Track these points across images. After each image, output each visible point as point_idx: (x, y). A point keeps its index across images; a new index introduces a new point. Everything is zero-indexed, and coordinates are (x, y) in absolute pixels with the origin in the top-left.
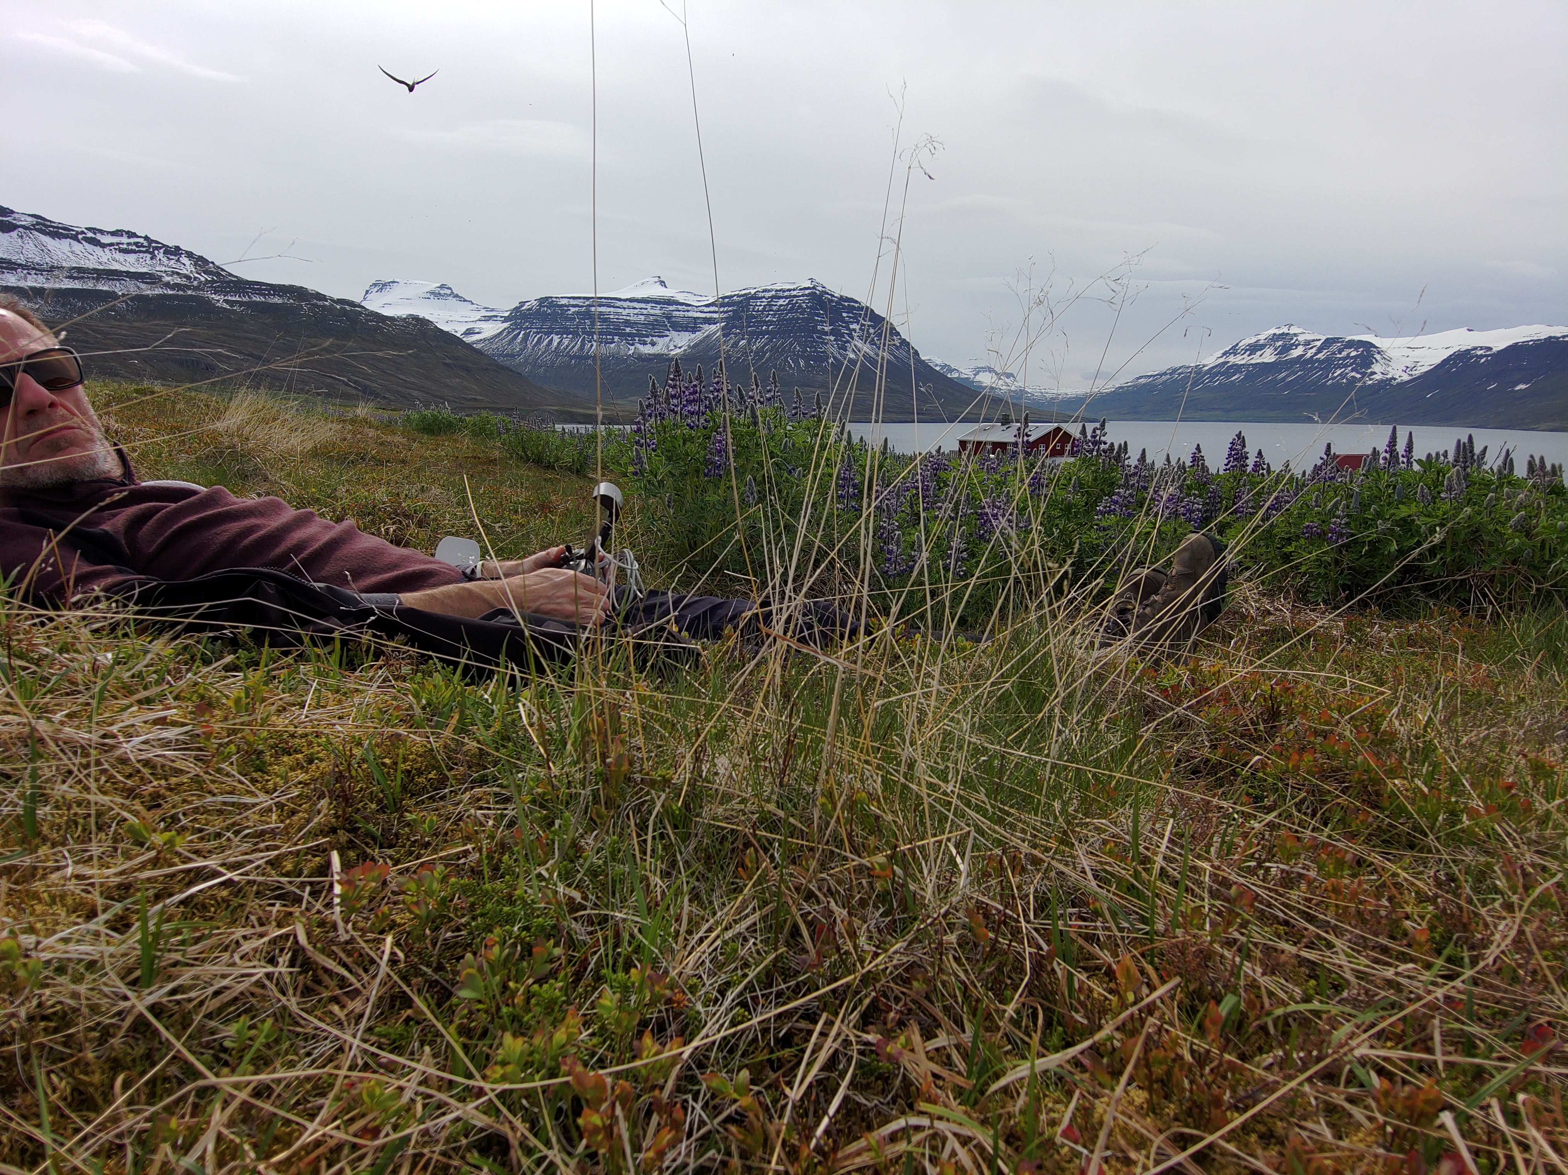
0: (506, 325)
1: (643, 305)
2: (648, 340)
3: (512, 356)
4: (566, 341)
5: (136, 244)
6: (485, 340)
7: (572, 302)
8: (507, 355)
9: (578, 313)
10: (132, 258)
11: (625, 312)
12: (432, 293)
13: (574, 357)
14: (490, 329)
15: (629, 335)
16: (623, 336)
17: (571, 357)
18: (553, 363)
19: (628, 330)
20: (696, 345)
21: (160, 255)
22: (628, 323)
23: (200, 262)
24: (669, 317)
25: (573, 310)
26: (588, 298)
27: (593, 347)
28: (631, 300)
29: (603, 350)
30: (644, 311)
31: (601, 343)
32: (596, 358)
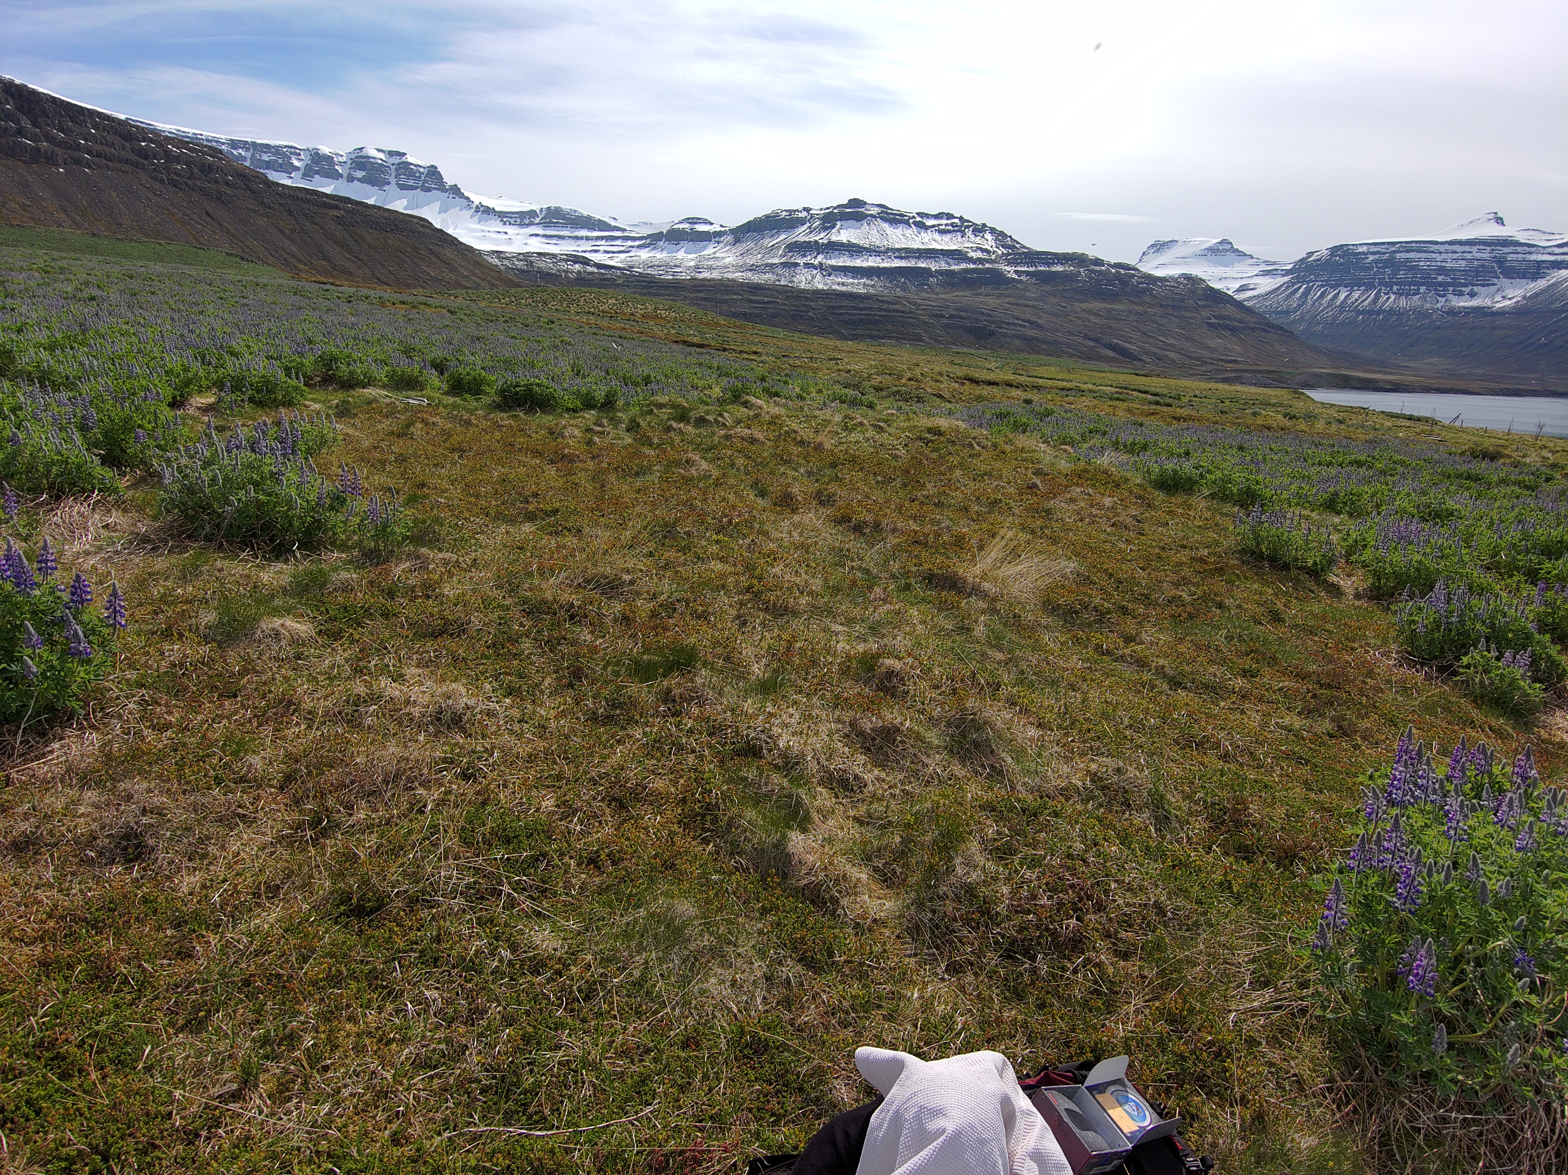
0: (1286, 279)
1: (1467, 248)
2: (1467, 290)
4: (1356, 294)
5: (952, 225)
7: (1373, 249)
9: (1376, 261)
10: (947, 238)
11: (1439, 258)
12: (1210, 249)
13: (1364, 312)
14: (1266, 285)
15: (1440, 284)
16: (1432, 285)
17: (1359, 313)
19: (1440, 279)
20: (1536, 295)
21: (969, 233)
22: (1441, 270)
23: (1000, 236)
24: (1500, 262)
25: (1372, 257)
26: (1394, 244)
27: (1389, 301)
28: (1451, 243)
29: (1403, 302)
30: (1468, 256)
31: (1401, 295)
32: (1391, 312)
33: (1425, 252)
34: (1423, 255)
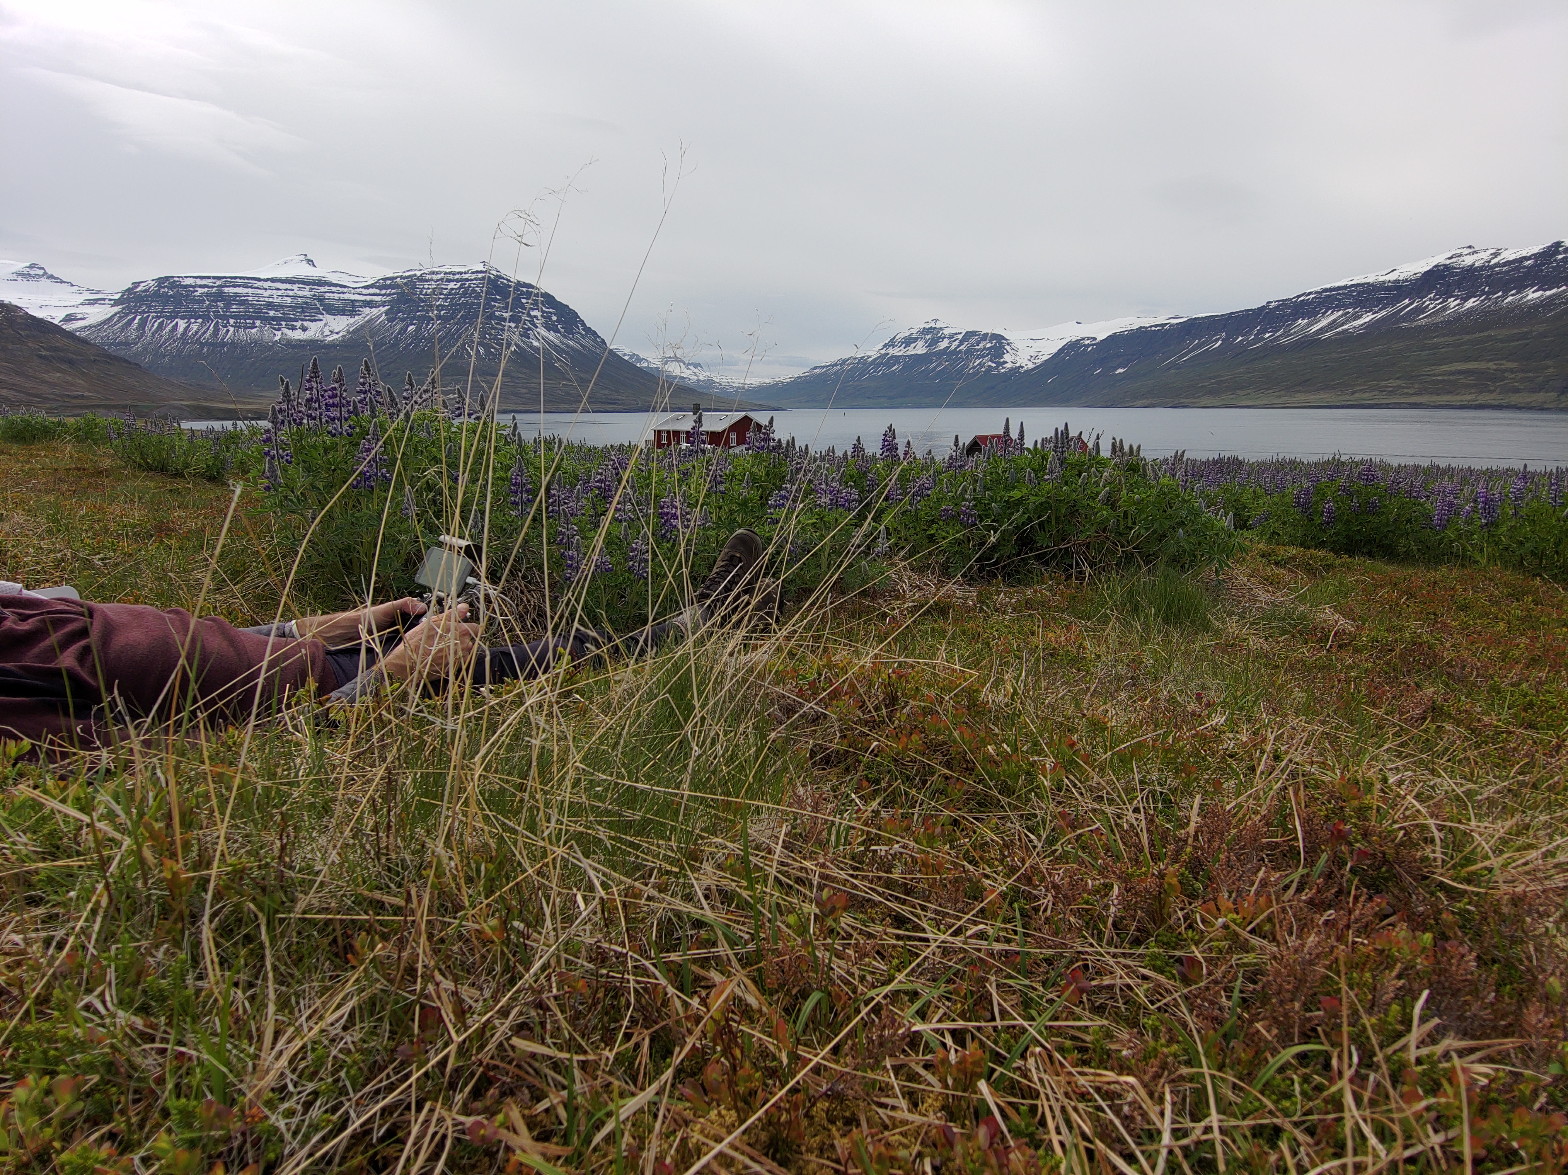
0: (117, 309)
2: (298, 324)
3: (127, 344)
4: (195, 327)
6: (90, 327)
7: (199, 282)
8: (120, 344)
11: (266, 294)
14: (97, 314)
15: (273, 319)
16: (266, 319)
18: (180, 352)
19: (272, 313)
20: (357, 330)
24: (321, 300)
25: (201, 290)
26: (219, 278)
27: (230, 333)
28: (273, 280)
30: (291, 293)
31: (239, 327)
33: (251, 287)
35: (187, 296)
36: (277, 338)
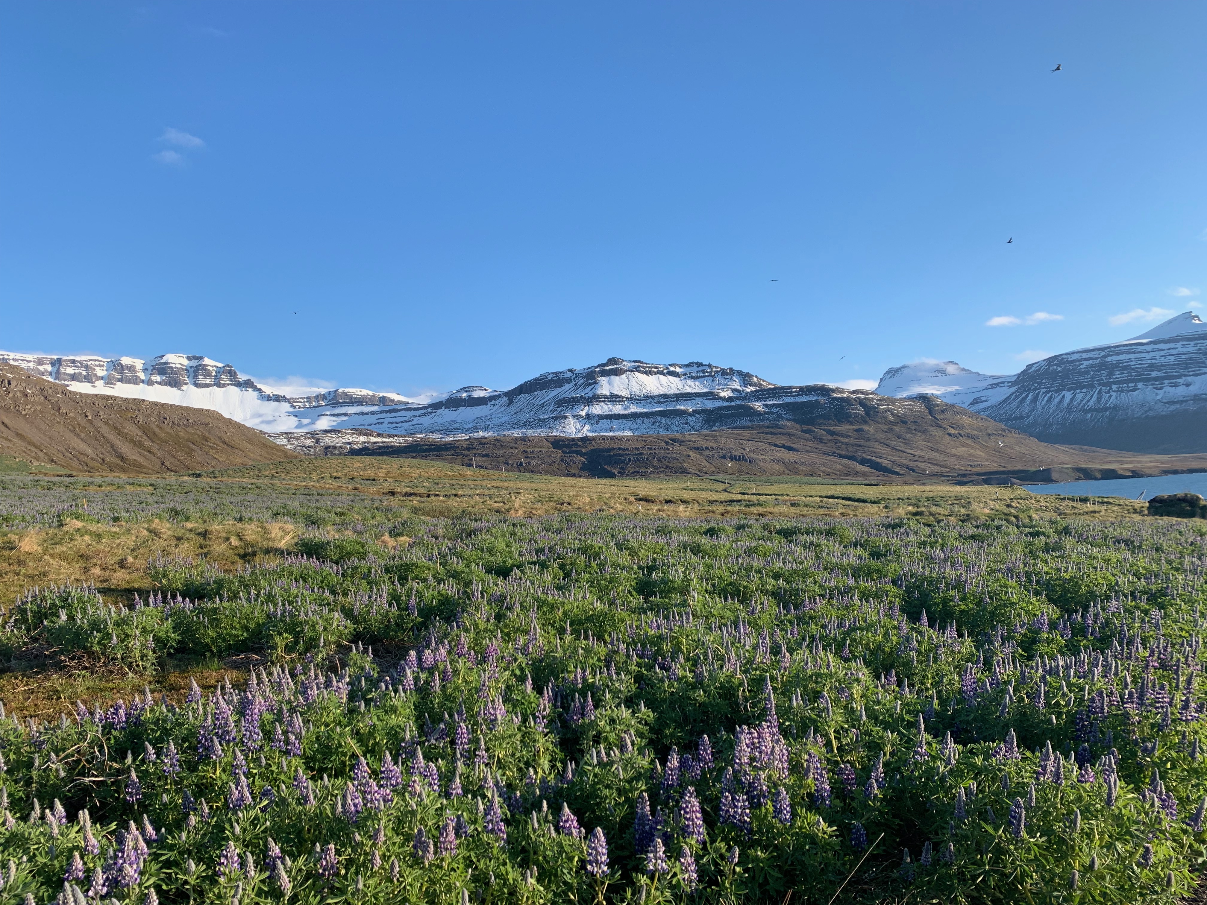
1: (1172, 345)
2: (1181, 381)
4: (1079, 397)
5: (702, 371)
6: (992, 407)
7: (1085, 356)
9: (1092, 366)
10: (699, 383)
11: (1148, 356)
13: (1091, 410)
14: (998, 396)
15: (1155, 379)
16: (1147, 381)
17: (1086, 412)
18: (1065, 421)
19: (1154, 374)
21: (718, 377)
22: (1152, 367)
23: (746, 377)
25: (1086, 363)
27: (1113, 399)
28: (1155, 343)
29: (1124, 399)
30: (1174, 352)
31: (1122, 391)
32: (1115, 408)
33: (1134, 353)
34: (1132, 356)
35: (1073, 369)
36: (1159, 397)
